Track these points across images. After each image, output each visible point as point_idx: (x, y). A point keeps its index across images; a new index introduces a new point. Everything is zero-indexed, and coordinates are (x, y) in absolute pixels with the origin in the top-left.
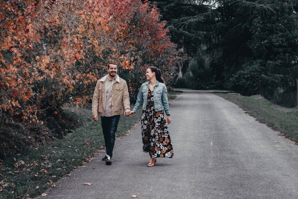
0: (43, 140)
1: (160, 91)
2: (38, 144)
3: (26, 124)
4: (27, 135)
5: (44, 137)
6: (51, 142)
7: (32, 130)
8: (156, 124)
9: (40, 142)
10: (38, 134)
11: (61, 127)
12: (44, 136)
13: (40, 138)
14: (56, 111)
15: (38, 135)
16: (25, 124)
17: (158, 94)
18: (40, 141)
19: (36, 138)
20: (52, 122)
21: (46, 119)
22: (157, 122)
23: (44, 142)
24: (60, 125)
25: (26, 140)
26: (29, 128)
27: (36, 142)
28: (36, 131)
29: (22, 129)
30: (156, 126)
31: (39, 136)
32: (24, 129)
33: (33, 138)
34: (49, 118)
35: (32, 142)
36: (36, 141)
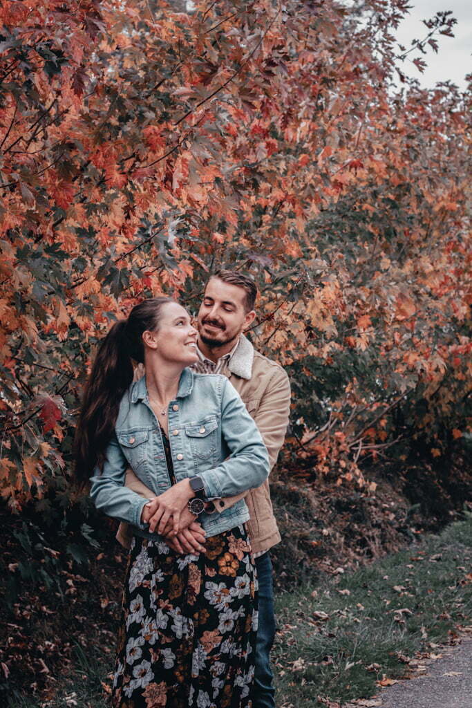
0: (374, 540)
1: (204, 423)
2: (355, 552)
3: (323, 488)
4: (318, 524)
5: (376, 532)
6: (400, 545)
7: (340, 507)
8: (223, 617)
9: (362, 547)
10: (359, 520)
11: (449, 496)
12: (378, 526)
13: (361, 535)
14: (435, 448)
15: (358, 523)
16: (322, 490)
17: (193, 441)
18: (363, 543)
19: (349, 533)
20: (422, 481)
21: (404, 469)
22: (231, 605)
23: (375, 546)
24: (451, 489)
25: (309, 542)
26: (331, 500)
27: (349, 547)
28: (355, 510)
29: (309, 503)
30: (222, 628)
31: (359, 527)
32: (315, 502)
33: (338, 534)
34: (415, 467)
35: (334, 545)
36: (347, 544)
